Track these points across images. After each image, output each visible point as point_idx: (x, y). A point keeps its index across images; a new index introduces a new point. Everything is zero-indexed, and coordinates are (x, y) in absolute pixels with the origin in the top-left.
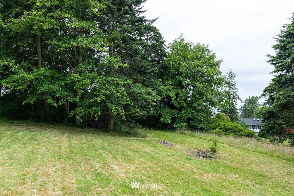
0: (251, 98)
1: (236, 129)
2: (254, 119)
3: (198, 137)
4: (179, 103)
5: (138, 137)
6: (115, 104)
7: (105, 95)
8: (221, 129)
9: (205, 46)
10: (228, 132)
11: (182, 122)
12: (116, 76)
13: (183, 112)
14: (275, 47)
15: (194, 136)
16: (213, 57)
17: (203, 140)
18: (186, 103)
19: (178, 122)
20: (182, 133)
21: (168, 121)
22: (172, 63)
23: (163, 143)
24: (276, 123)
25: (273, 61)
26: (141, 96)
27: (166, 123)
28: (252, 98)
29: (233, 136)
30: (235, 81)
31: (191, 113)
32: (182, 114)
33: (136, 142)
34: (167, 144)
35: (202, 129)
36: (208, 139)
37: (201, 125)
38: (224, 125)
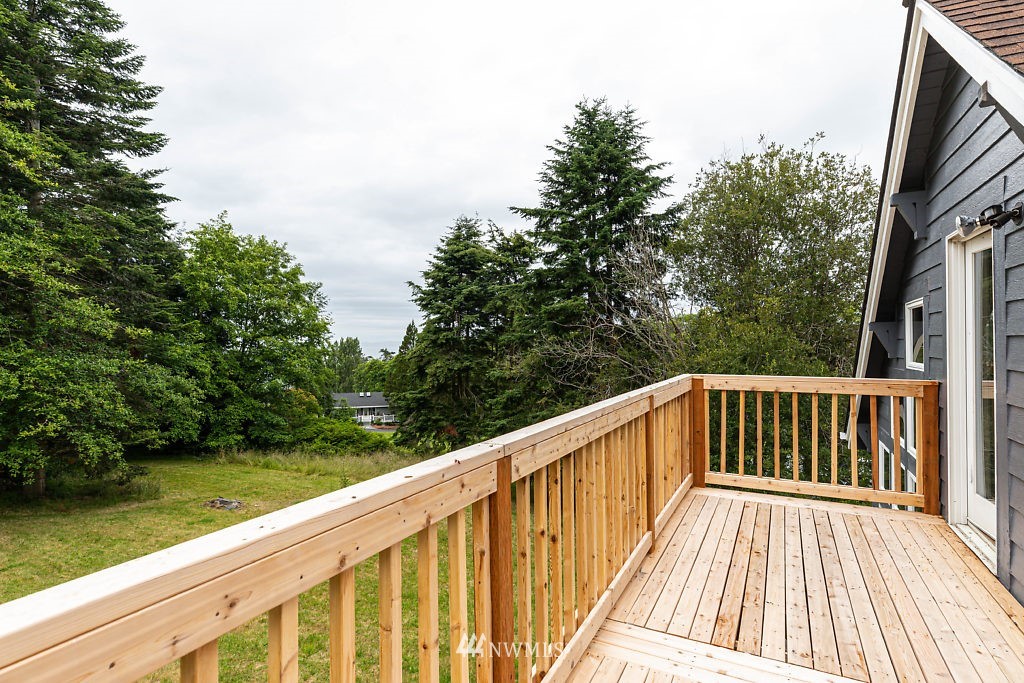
0: (345, 340)
1: (356, 437)
2: (362, 394)
3: (280, 465)
4: (219, 385)
5: (138, 500)
6: (92, 431)
7: (66, 411)
8: (325, 439)
9: (280, 245)
10: (340, 444)
11: (229, 433)
12: (78, 345)
13: (231, 408)
14: (427, 275)
15: (267, 466)
16: (296, 272)
17: (295, 474)
18: (239, 385)
19: (217, 434)
20: (232, 462)
21: (190, 436)
22: (201, 286)
23: (218, 505)
24: (429, 419)
25: (422, 299)
26: (159, 399)
27: (187, 440)
28: (347, 341)
29: (353, 454)
30: (326, 314)
31: (254, 408)
32: (229, 414)
33: (148, 518)
34: (230, 506)
35: (279, 445)
36: (305, 468)
37: (278, 437)
38: (331, 430)
